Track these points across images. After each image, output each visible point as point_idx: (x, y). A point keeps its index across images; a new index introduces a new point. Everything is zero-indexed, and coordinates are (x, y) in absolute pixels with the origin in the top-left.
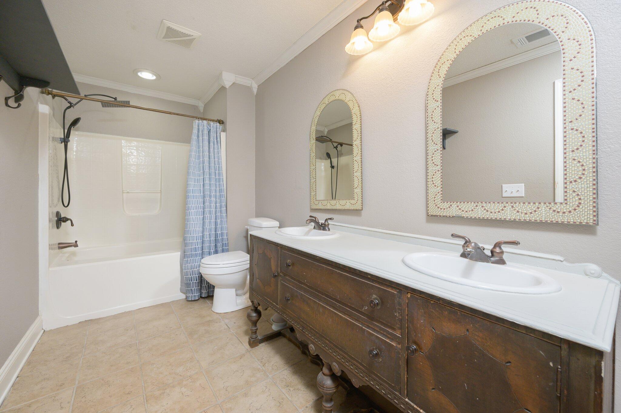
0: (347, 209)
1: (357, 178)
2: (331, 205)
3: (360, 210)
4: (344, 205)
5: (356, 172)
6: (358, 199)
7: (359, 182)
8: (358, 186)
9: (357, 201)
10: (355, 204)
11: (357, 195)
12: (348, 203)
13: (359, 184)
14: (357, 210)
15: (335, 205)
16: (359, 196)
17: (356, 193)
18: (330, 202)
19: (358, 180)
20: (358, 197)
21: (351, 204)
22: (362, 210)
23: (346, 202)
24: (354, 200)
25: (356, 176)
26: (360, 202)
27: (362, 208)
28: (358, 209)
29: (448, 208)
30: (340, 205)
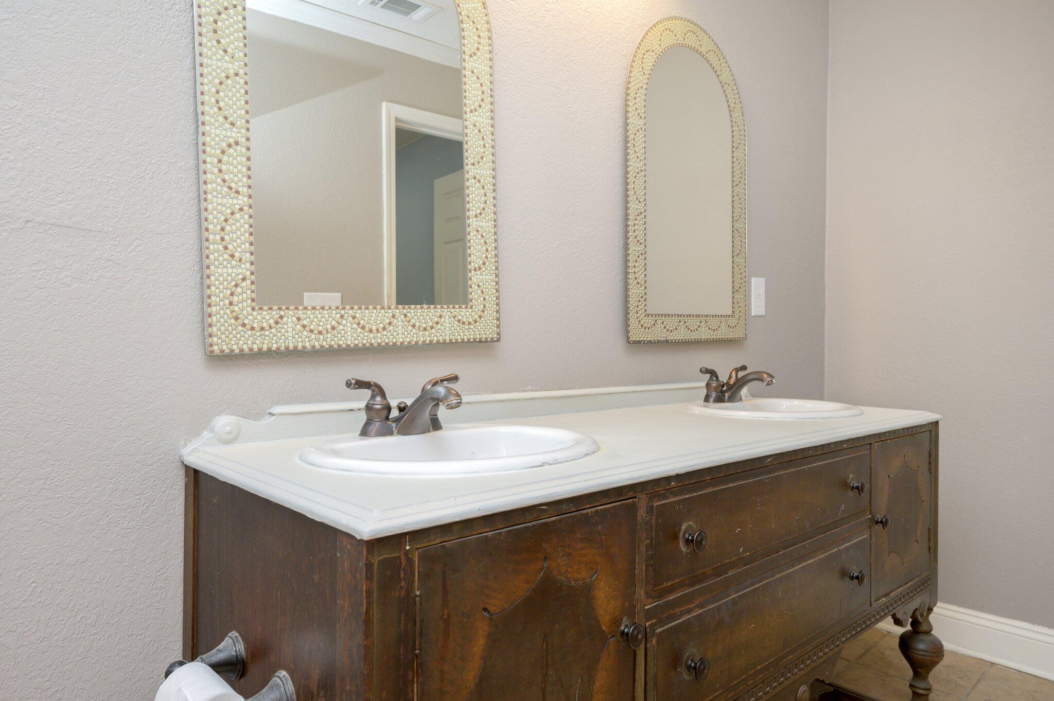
0: (445, 341)
1: (482, 236)
2: (363, 328)
3: (492, 341)
4: (432, 328)
5: (476, 216)
6: (485, 306)
7: (487, 250)
8: (484, 264)
9: (483, 311)
10: (476, 322)
11: (482, 292)
12: (447, 320)
13: (487, 257)
14: (481, 341)
15: (384, 329)
16: (487, 297)
17: (479, 286)
18: (354, 317)
19: (486, 243)
20: (484, 299)
21: (459, 321)
22: (498, 340)
23: (441, 317)
24: (471, 307)
25: (478, 231)
26: (490, 315)
27: (498, 334)
28: (486, 339)
29: (653, 326)
30: (414, 326)
